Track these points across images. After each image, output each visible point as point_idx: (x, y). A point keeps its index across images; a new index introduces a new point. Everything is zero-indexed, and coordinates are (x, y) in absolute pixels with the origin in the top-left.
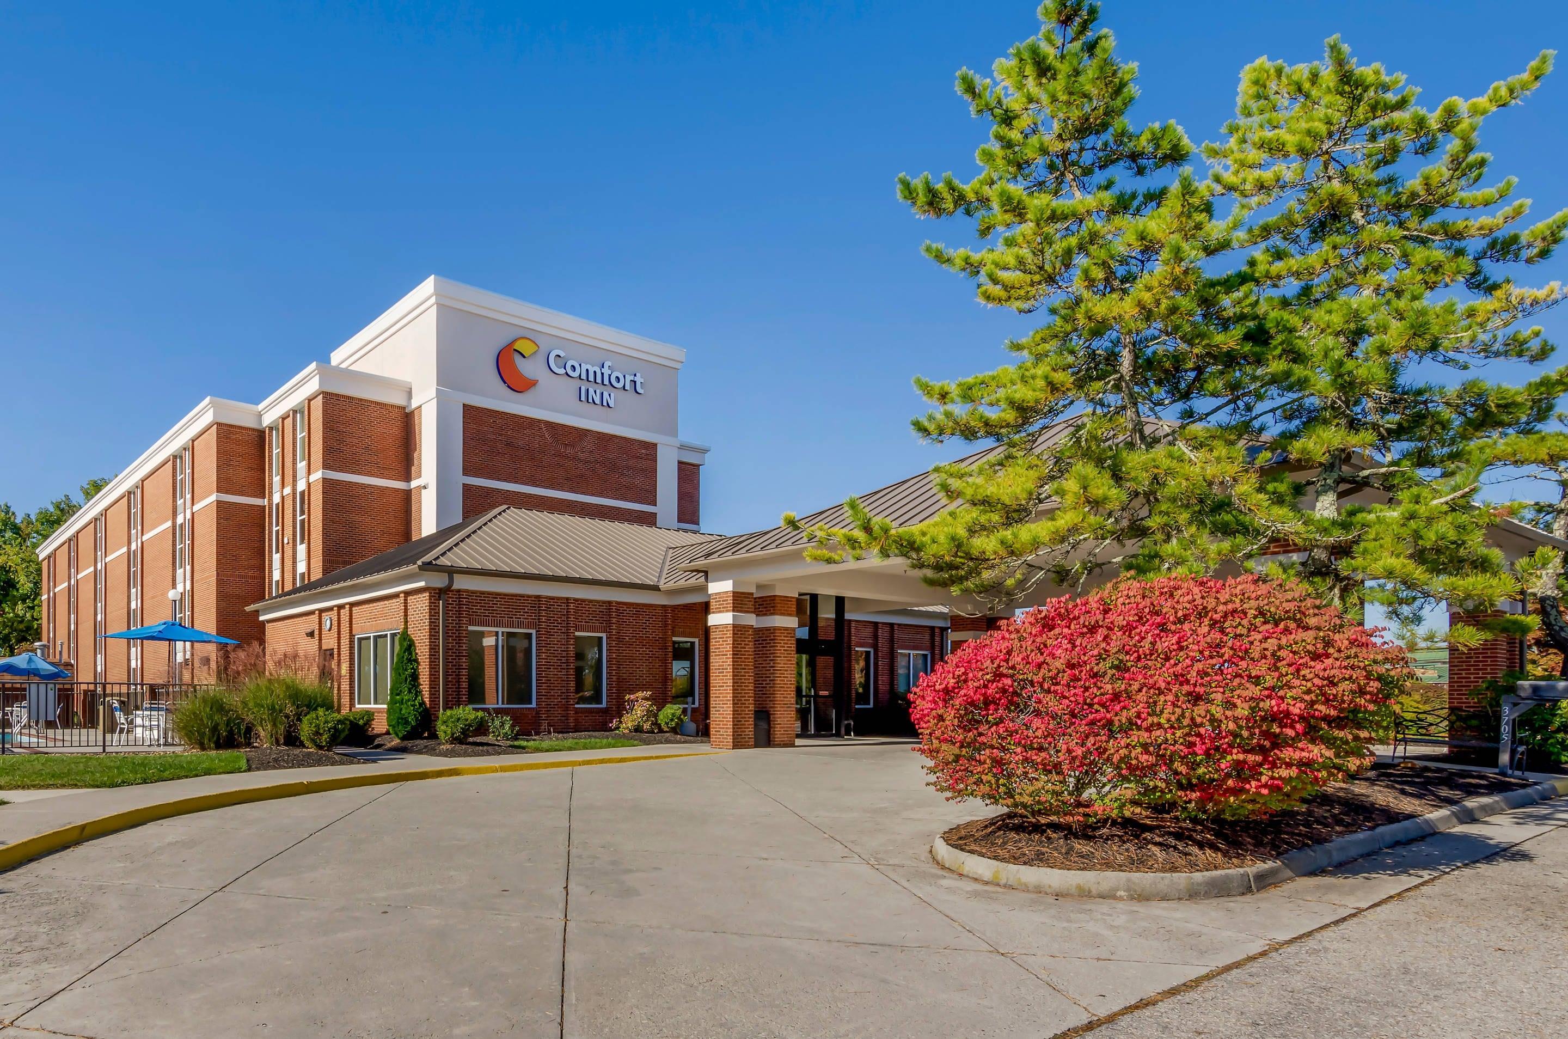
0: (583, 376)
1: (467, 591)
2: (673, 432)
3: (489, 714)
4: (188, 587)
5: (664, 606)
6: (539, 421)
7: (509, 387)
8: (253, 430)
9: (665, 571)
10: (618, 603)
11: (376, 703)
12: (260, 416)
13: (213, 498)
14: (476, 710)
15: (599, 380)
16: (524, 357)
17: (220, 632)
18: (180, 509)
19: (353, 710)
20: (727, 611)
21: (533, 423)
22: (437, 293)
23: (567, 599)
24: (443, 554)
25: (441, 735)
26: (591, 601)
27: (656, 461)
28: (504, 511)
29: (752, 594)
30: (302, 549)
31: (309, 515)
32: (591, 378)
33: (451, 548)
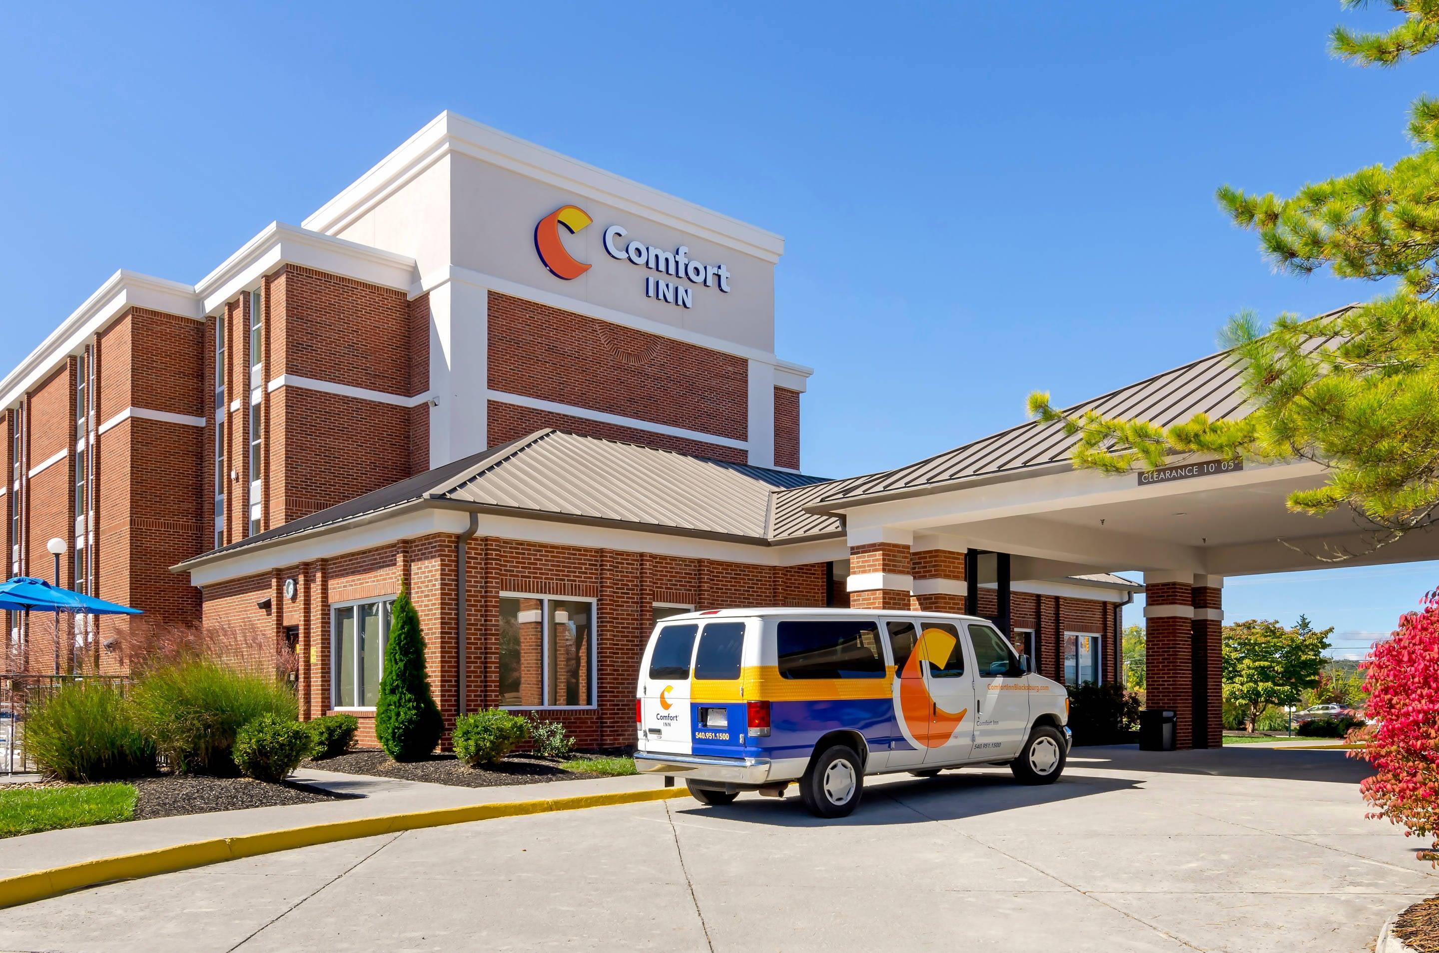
0: (652, 264)
1: (497, 540)
2: (769, 347)
3: (532, 720)
4: (91, 541)
5: (774, 568)
6: (593, 320)
7: (551, 271)
8: (188, 320)
9: (772, 521)
10: (712, 562)
11: (362, 702)
12: (199, 300)
13: (126, 413)
14: (515, 713)
15: (672, 270)
16: (572, 232)
17: (133, 603)
18: (81, 432)
19: (329, 713)
20: (876, 570)
21: (584, 322)
22: (452, 135)
23: (642, 555)
24: (463, 485)
25: (458, 750)
26: (674, 559)
27: (746, 382)
28: (547, 435)
29: (908, 547)
30: (257, 486)
31: (267, 438)
32: (662, 267)
33: (474, 478)
